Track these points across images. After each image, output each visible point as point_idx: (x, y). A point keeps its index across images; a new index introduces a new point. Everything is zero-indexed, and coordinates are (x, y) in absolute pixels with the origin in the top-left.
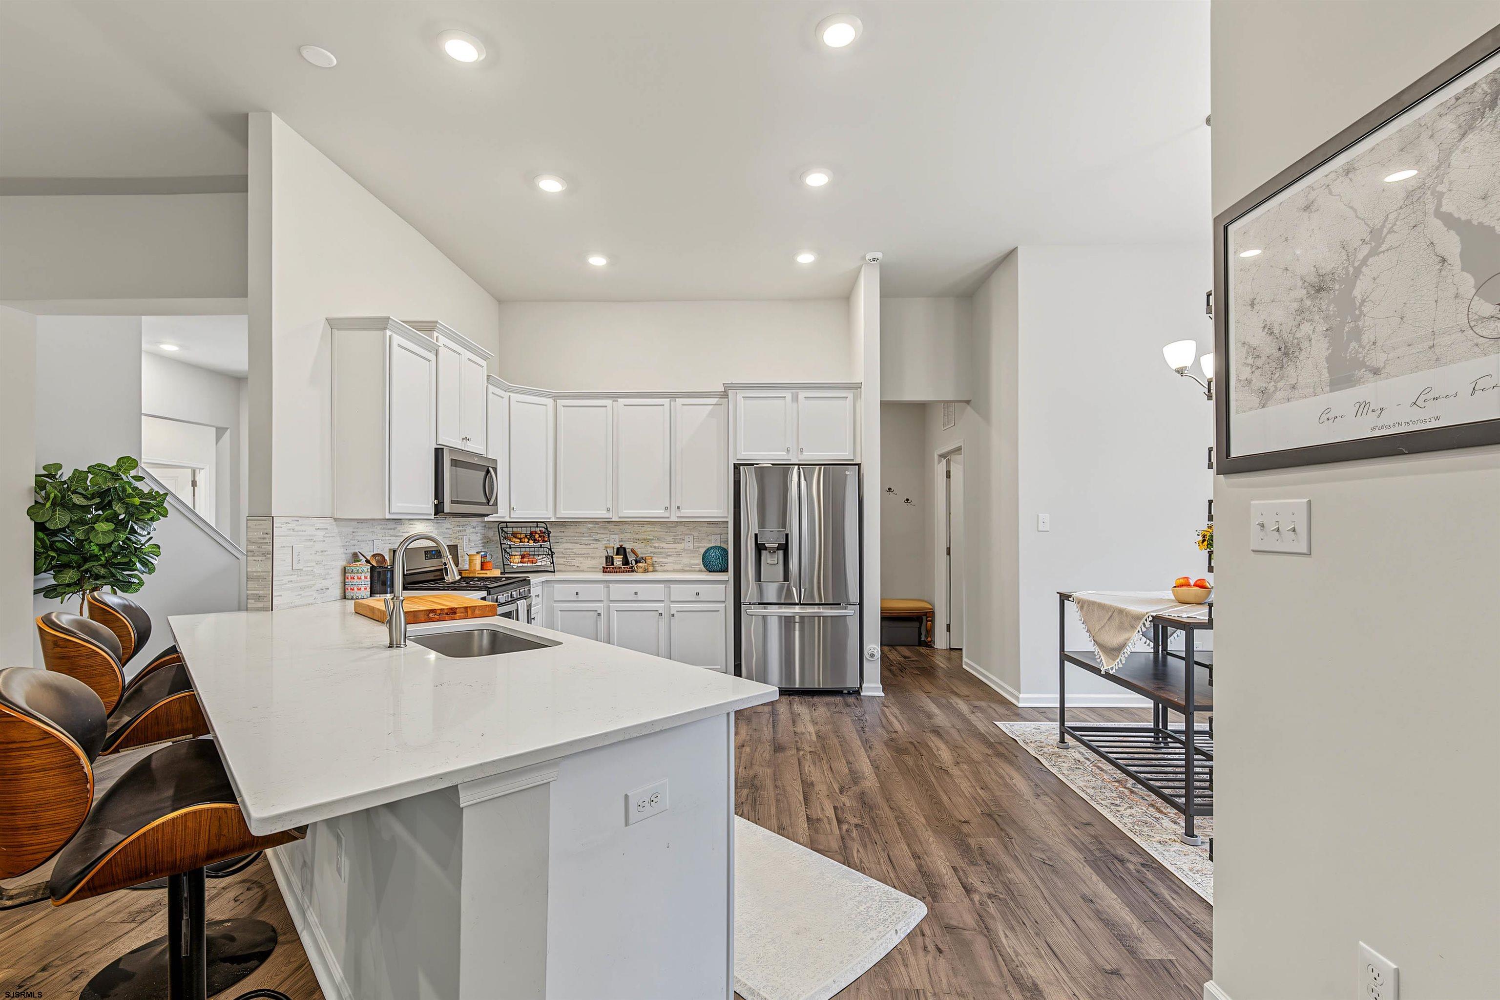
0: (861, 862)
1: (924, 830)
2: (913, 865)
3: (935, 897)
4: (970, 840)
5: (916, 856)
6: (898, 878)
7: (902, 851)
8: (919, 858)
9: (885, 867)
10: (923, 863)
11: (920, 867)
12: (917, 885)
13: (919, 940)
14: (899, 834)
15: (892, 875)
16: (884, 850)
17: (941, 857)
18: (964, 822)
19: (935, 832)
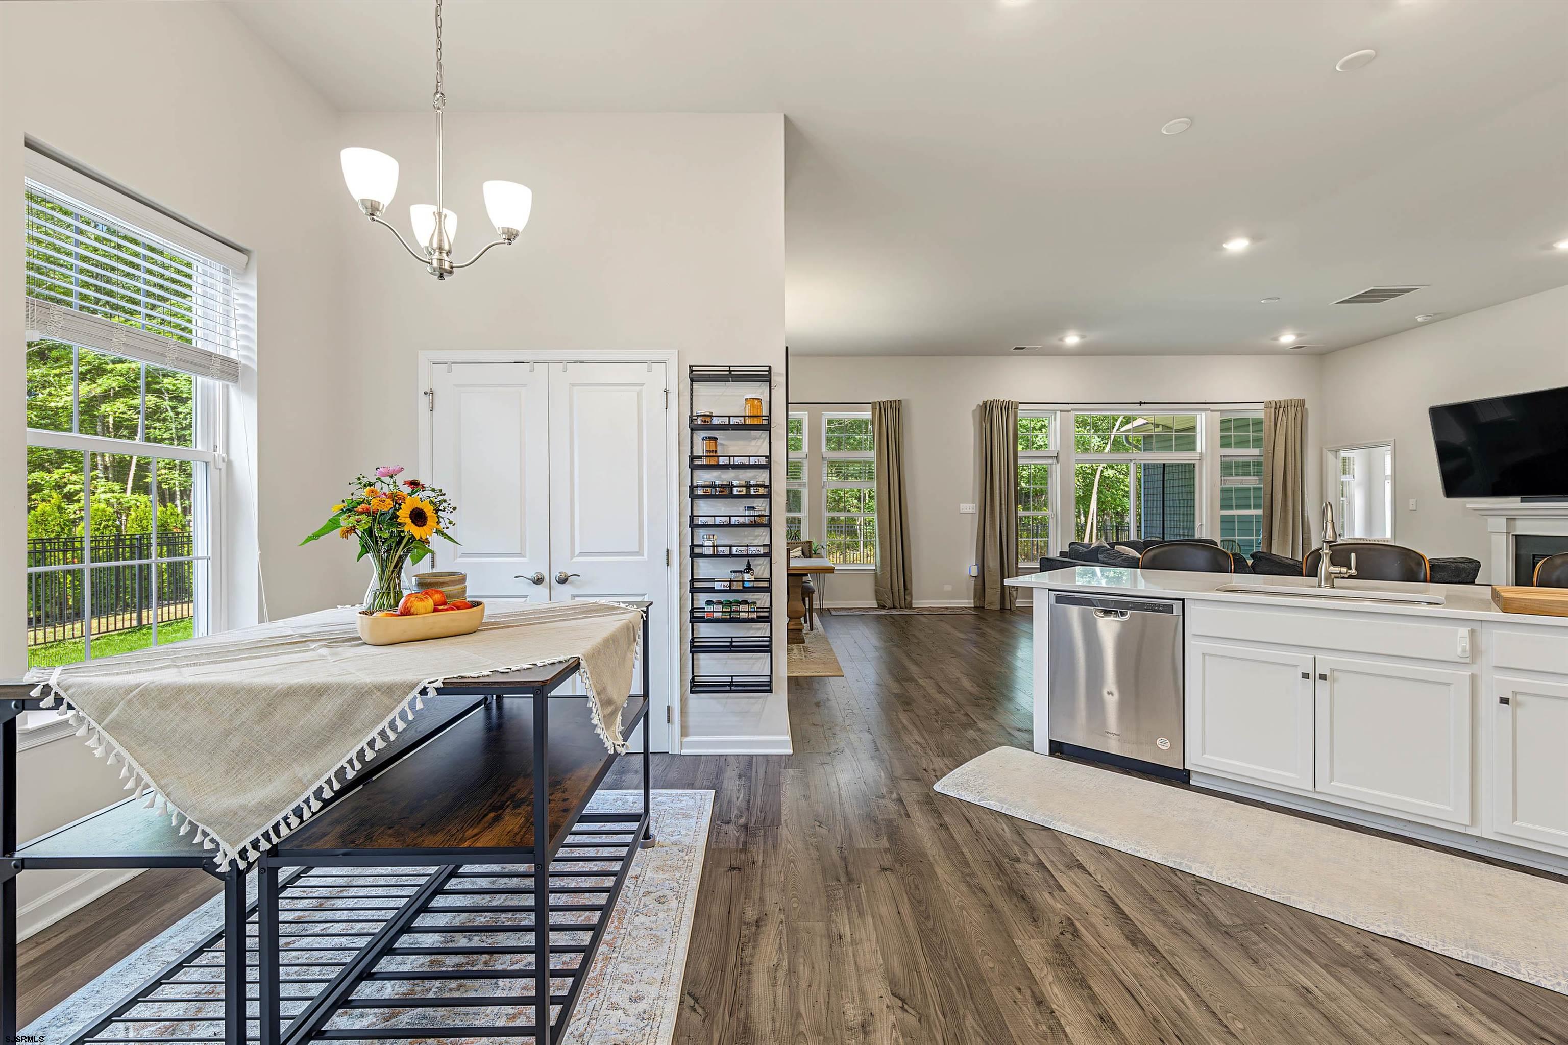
0: (996, 819)
1: (937, 857)
2: (946, 818)
3: (928, 796)
4: (887, 845)
5: (944, 826)
6: (959, 808)
7: (960, 832)
8: (941, 825)
9: (971, 815)
10: (937, 820)
11: (940, 816)
12: (942, 803)
13: (938, 774)
14: (965, 850)
15: (964, 809)
16: (978, 831)
17: (920, 826)
18: (886, 869)
19: (924, 855)
